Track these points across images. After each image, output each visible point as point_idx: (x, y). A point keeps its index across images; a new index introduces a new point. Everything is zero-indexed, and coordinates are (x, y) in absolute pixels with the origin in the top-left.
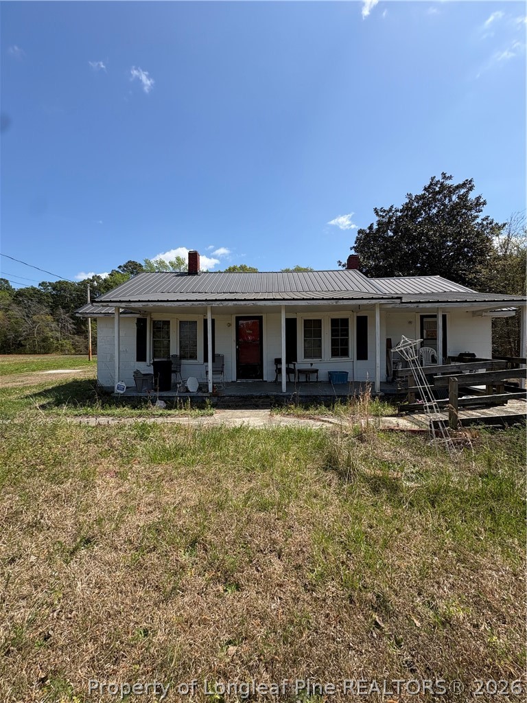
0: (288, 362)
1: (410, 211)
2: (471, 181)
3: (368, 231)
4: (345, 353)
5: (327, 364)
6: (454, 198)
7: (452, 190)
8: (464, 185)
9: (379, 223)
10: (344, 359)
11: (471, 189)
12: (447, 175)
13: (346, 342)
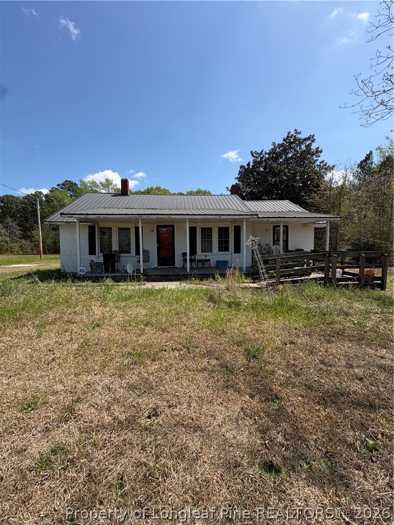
0: (191, 255)
1: (275, 154)
2: (313, 136)
3: (247, 167)
4: (227, 249)
5: (215, 256)
6: (303, 147)
7: (301, 142)
8: (309, 139)
9: (254, 162)
10: (226, 253)
11: (313, 141)
12: (298, 131)
13: (227, 242)
